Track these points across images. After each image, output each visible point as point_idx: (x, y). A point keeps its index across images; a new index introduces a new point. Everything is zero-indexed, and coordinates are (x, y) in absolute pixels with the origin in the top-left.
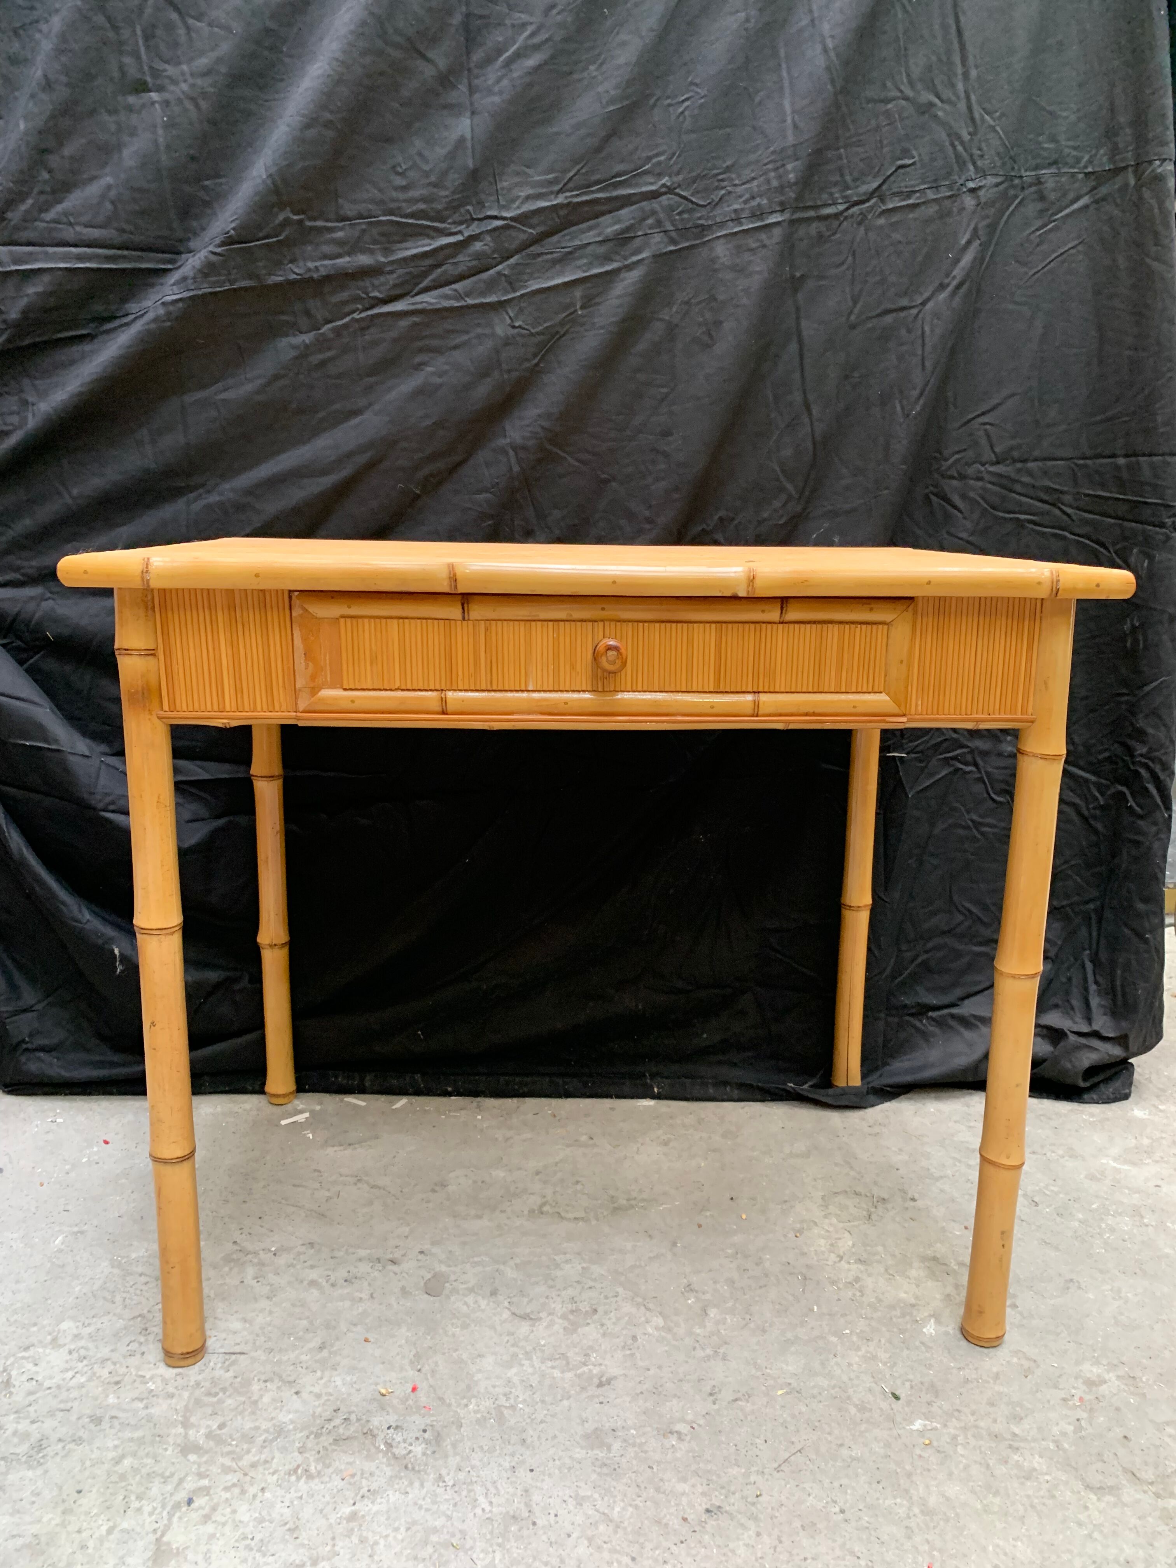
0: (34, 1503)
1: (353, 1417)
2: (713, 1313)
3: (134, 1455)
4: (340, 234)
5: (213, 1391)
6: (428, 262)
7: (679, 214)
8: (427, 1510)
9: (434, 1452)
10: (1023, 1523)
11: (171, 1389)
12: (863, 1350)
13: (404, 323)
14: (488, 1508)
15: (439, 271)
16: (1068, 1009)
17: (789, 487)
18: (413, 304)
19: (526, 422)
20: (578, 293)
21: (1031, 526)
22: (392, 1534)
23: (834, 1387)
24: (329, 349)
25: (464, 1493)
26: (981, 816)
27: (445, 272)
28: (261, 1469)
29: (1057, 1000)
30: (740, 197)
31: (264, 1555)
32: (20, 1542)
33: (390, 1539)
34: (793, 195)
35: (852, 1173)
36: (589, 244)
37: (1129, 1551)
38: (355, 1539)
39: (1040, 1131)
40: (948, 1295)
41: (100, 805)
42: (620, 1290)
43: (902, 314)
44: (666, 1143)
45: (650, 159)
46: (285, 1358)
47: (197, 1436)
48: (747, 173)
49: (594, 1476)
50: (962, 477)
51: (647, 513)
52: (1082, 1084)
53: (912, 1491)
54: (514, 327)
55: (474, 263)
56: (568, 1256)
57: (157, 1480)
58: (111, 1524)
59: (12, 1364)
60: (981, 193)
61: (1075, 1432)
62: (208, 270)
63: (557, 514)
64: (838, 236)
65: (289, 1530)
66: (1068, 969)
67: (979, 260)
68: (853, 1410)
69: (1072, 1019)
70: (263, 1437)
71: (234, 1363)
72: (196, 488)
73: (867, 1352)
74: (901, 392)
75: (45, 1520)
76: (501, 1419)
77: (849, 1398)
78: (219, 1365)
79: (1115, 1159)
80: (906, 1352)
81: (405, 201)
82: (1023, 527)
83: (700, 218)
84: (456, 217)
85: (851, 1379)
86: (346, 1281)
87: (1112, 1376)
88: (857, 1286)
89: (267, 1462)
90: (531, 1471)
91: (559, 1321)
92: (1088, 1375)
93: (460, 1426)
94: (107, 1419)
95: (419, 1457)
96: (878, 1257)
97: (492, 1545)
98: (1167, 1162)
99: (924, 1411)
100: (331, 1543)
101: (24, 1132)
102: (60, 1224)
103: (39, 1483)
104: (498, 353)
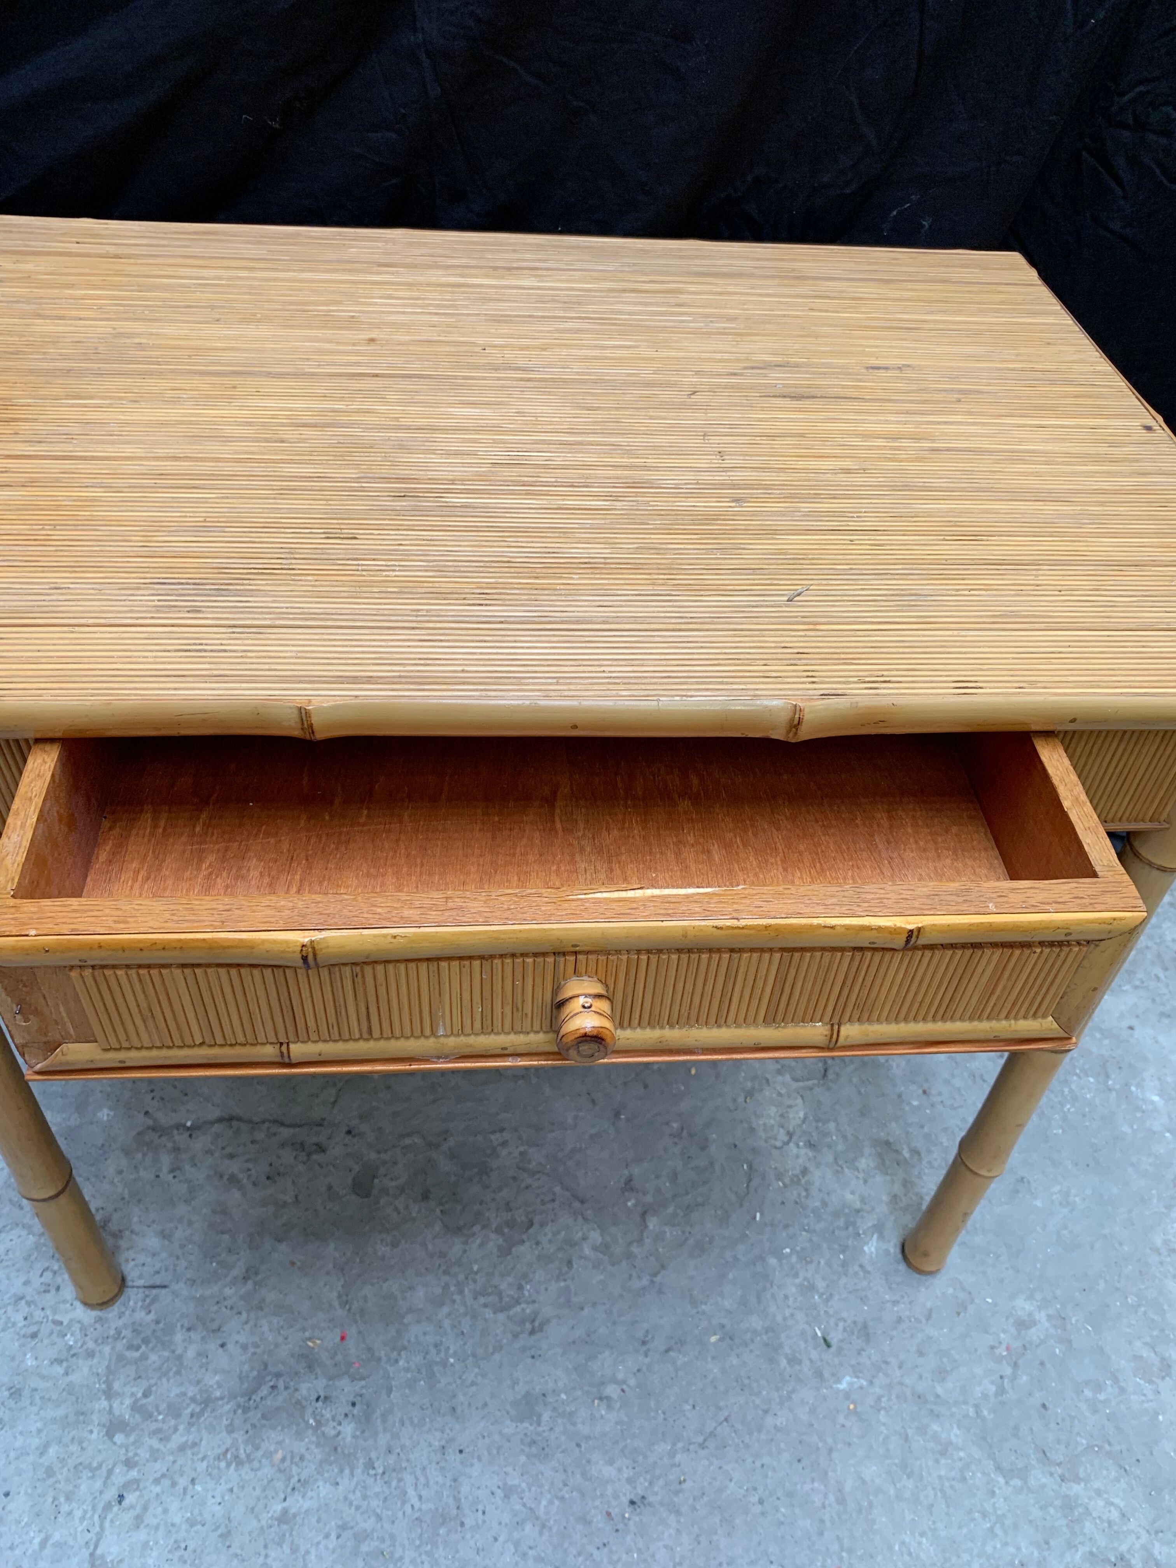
2: (653, 1223)
3: (59, 1441)
5: (135, 1342)
8: (358, 1508)
9: (363, 1432)
10: (931, 1514)
11: (91, 1345)
12: (801, 1276)
14: (417, 1505)
22: (324, 1542)
28: (189, 1453)
33: (321, 1546)
37: (1025, 1551)
38: (286, 1548)
40: (895, 1196)
42: (558, 1189)
46: (208, 1293)
47: (122, 1408)
49: (523, 1459)
51: (643, 175)
53: (830, 1474)
57: (86, 1474)
58: (42, 1535)
61: (996, 1395)
65: (221, 1536)
68: (784, 1362)
70: (189, 1410)
71: (155, 1300)
73: (805, 1279)
76: (431, 1376)
77: (780, 1345)
78: (140, 1304)
80: (843, 1280)
85: (785, 1319)
86: (268, 1178)
87: (1041, 1316)
88: (803, 1181)
89: (195, 1444)
90: (461, 1452)
91: (493, 1236)
92: (1020, 1313)
93: (390, 1391)
94: (26, 1392)
95: (349, 1439)
96: (828, 1140)
97: (420, 1555)
98: (1147, 988)
99: (853, 1362)
100: (263, 1552)
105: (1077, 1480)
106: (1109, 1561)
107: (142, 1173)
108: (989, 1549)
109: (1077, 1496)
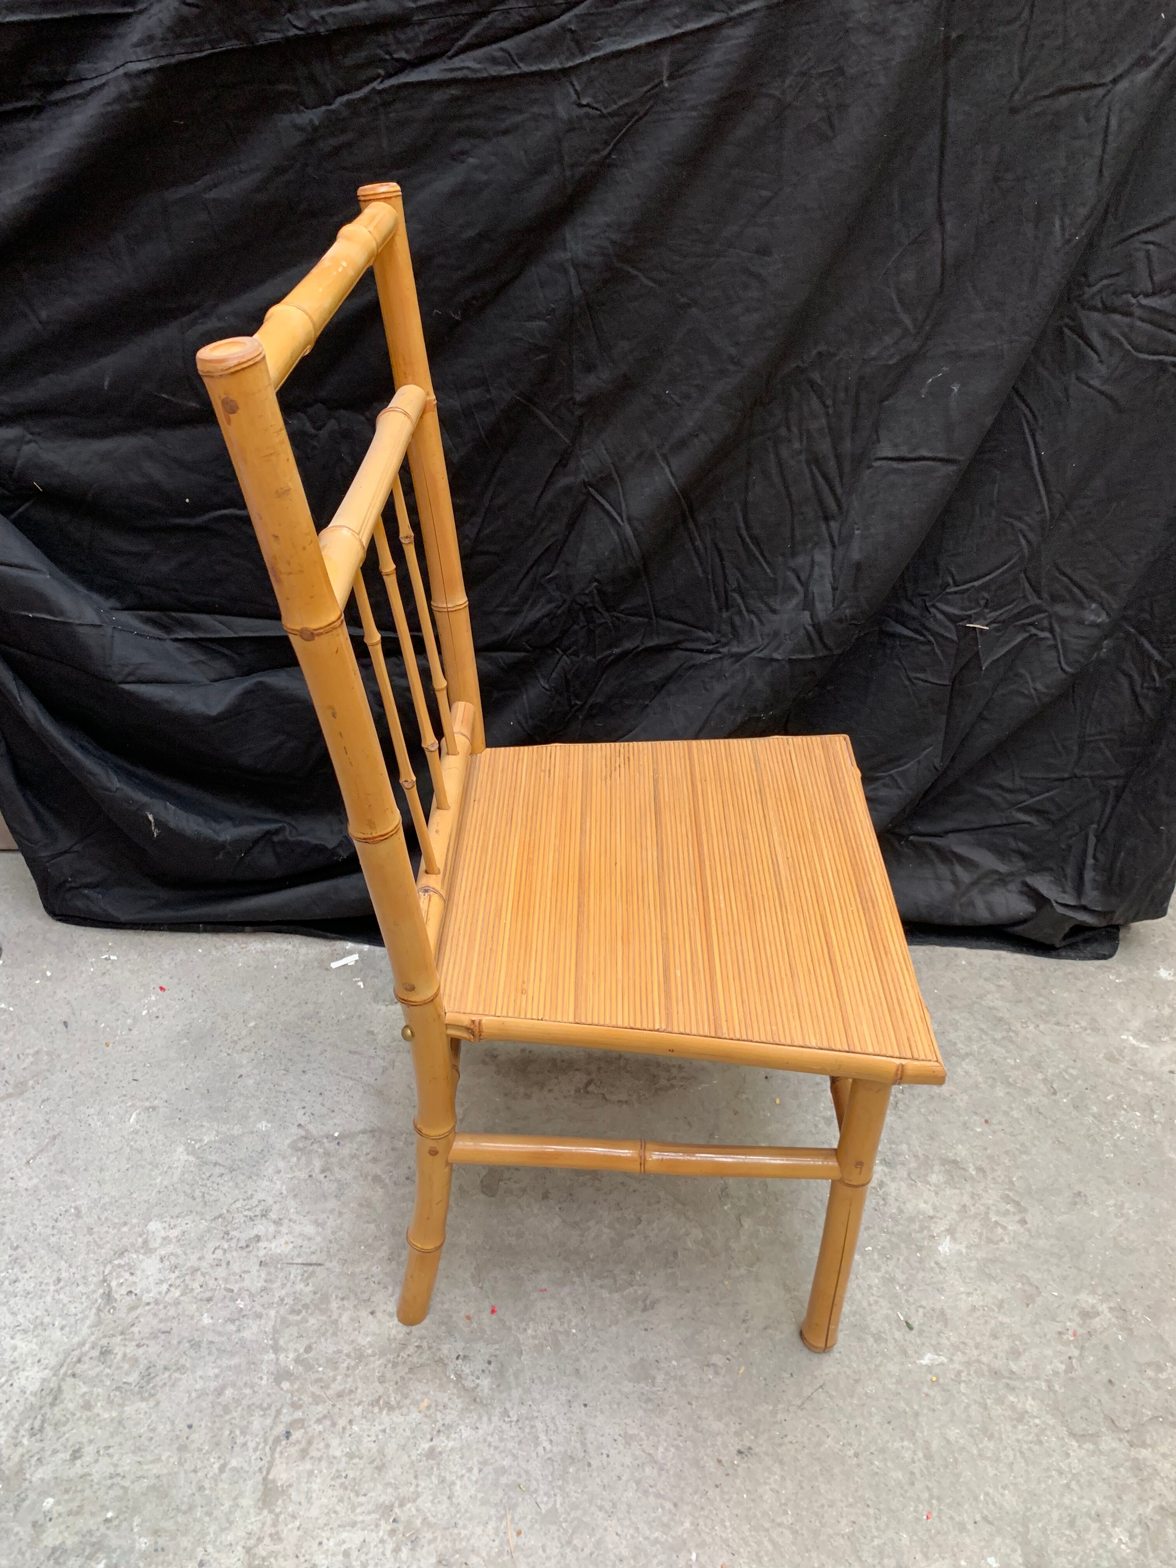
0: (151, 1439)
1: (425, 1344)
2: (747, 1223)
3: (234, 1385)
8: (496, 1448)
9: (498, 1386)
10: (1012, 1470)
11: (258, 1309)
12: (883, 1270)
13: (438, 96)
14: (548, 1447)
15: (485, 22)
17: (907, 321)
18: (452, 70)
19: (591, 232)
20: (665, 58)
22: (467, 1475)
24: (343, 131)
25: (527, 1430)
27: (491, 24)
28: (347, 1399)
31: (357, 1495)
32: (145, 1483)
33: (465, 1478)
37: (1100, 1503)
38: (435, 1479)
39: (1066, 995)
40: (964, 1206)
41: (118, 679)
42: (662, 1194)
43: (1084, 95)
46: (358, 1270)
47: (287, 1359)
49: (640, 1413)
50: (1106, 310)
51: (733, 351)
53: (918, 1434)
54: (581, 106)
55: (532, 11)
57: (258, 1413)
58: (222, 1461)
59: (110, 1273)
61: (1066, 1372)
62: (180, 27)
63: (625, 345)
65: (377, 1468)
68: (871, 1341)
70: (345, 1365)
71: (312, 1274)
72: (188, 311)
73: (887, 1272)
74: (1064, 206)
75: (163, 1458)
76: (556, 1344)
77: (867, 1327)
78: (299, 1278)
79: (1135, 1035)
80: (921, 1274)
85: (870, 1305)
86: (407, 1178)
87: (1103, 1308)
88: (880, 1193)
89: (351, 1392)
90: (585, 1405)
91: (606, 1230)
92: (1084, 1305)
93: (521, 1353)
94: (204, 1345)
95: (486, 1391)
96: (901, 1158)
97: (553, 1488)
99: (934, 1342)
100: (414, 1482)
101: (82, 972)
102: (133, 1097)
103: (153, 1417)
104: (559, 141)
105: (1144, 1445)
107: (297, 1173)
108: (1066, 1501)
109: (1145, 1459)
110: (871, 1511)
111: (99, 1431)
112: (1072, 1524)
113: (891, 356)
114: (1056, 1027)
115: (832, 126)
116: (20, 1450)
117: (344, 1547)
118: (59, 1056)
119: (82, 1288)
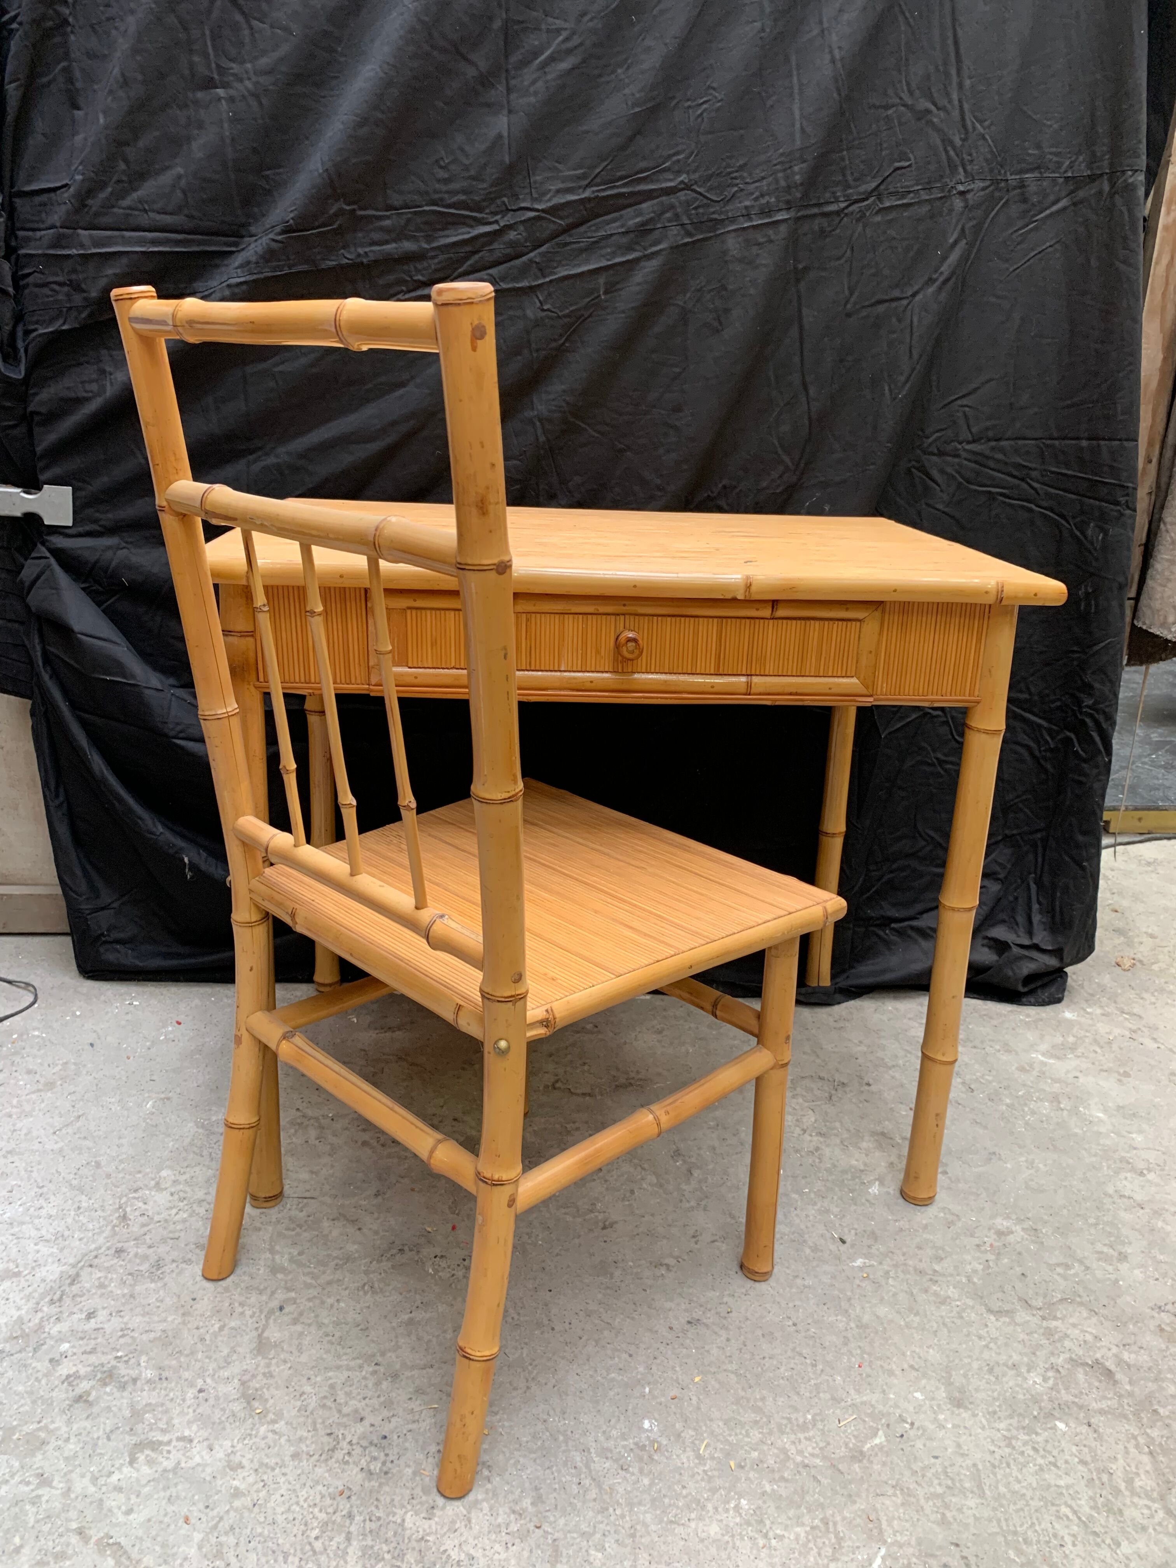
0: (159, 1307)
1: (406, 1248)
2: (697, 1173)
4: (387, 223)
6: (468, 248)
7: (696, 208)
10: (936, 1336)
11: (258, 1225)
12: (819, 1205)
14: (516, 1317)
15: (477, 257)
16: (1013, 924)
17: (786, 459)
19: (552, 397)
20: (602, 280)
21: (1001, 498)
23: (793, 1233)
26: (946, 755)
27: (482, 258)
28: (335, 1285)
29: (1003, 916)
30: (752, 194)
31: (343, 1348)
32: (152, 1335)
33: (440, 1338)
34: (799, 195)
35: (818, 1061)
36: (611, 235)
37: (1016, 1357)
38: (414, 1338)
40: (892, 1163)
41: (172, 733)
43: (894, 304)
44: (660, 1032)
45: (670, 157)
46: (347, 1202)
47: (282, 1259)
48: (758, 173)
49: (600, 1296)
50: (941, 454)
51: (659, 481)
52: (1022, 989)
53: (851, 1311)
54: (543, 310)
55: (508, 251)
56: (577, 1125)
57: (254, 1292)
58: (221, 1323)
59: (126, 1203)
60: (969, 196)
61: (983, 1270)
62: (269, 256)
63: (577, 479)
64: (838, 231)
65: (361, 1330)
66: (1015, 890)
67: (965, 258)
68: (808, 1251)
69: (1016, 933)
70: (334, 1263)
71: (306, 1205)
73: (822, 1206)
74: (890, 376)
75: (169, 1319)
77: (805, 1241)
78: (295, 1207)
79: (1043, 1055)
80: (853, 1208)
81: (447, 192)
82: (994, 499)
83: (713, 213)
84: (493, 208)
85: (807, 1227)
87: (1018, 1228)
88: (817, 1154)
89: (339, 1281)
90: (550, 1291)
92: (999, 1226)
95: (461, 1278)
96: (835, 1131)
97: (520, 1344)
98: (1087, 1058)
99: (865, 1251)
101: (107, 1013)
102: (149, 1092)
103: (161, 1293)
104: (528, 332)
105: (1055, 1318)
106: (1087, 1364)
107: (294, 1140)
108: (986, 1356)
109: (1056, 1328)
110: (808, 1361)
111: (112, 1303)
112: (991, 1371)
113: (779, 486)
114: (975, 1050)
115: (720, 323)
116: (40, 1315)
117: (331, 1381)
118: (85, 1066)
119: (99, 1213)
